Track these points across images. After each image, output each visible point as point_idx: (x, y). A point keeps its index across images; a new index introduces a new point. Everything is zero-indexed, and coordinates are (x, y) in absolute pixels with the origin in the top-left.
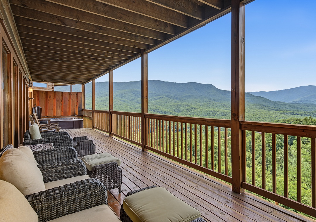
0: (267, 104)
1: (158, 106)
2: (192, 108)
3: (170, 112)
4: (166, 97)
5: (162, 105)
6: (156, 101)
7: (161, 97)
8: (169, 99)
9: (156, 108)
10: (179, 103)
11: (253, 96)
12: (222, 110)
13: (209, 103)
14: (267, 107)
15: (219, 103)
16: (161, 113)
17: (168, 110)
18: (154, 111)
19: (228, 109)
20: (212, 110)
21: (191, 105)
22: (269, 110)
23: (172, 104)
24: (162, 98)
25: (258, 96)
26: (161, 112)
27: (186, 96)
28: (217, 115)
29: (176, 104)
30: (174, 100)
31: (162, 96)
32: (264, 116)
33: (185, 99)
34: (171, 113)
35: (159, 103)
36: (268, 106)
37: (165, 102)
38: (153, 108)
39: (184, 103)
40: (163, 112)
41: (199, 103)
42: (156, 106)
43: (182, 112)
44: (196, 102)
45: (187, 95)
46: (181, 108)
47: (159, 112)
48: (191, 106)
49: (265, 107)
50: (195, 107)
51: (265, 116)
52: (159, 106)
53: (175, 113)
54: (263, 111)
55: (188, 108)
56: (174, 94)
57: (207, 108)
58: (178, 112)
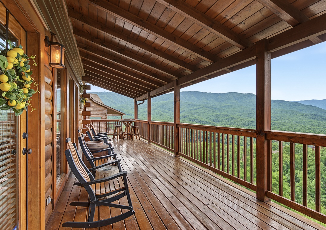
0: (319, 114)
2: (231, 118)
3: (209, 122)
4: (205, 108)
5: (200, 115)
6: (194, 111)
7: (199, 107)
8: (208, 109)
9: (195, 118)
11: (302, 105)
13: (250, 112)
14: (320, 117)
17: (207, 120)
18: (193, 121)
21: (230, 115)
22: (323, 120)
23: (211, 114)
24: (201, 108)
25: (308, 105)
27: (225, 106)
29: (215, 114)
30: (212, 110)
31: (201, 107)
32: (315, 127)
33: (224, 109)
35: (197, 113)
36: (321, 115)
37: (204, 112)
38: (192, 118)
39: (222, 113)
40: (201, 122)
41: (239, 113)
42: (195, 116)
43: (221, 122)
44: (236, 112)
45: (225, 104)
46: (220, 118)
49: (317, 117)
50: (235, 117)
51: (318, 127)
52: (197, 117)
53: (214, 123)
54: (315, 122)
55: (227, 118)
56: (213, 104)
57: (248, 118)
58: (217, 122)
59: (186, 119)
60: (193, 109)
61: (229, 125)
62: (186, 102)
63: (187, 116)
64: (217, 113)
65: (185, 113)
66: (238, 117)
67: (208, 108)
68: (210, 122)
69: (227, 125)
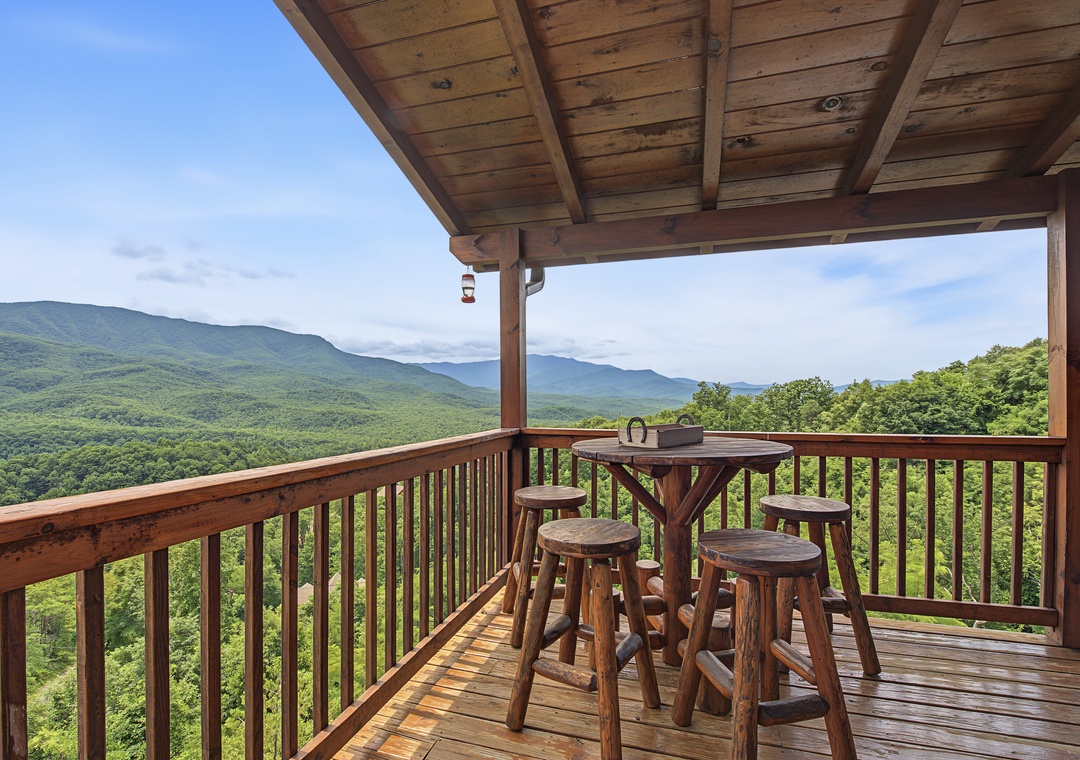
0: (457, 393)
1: (124, 399)
2: (259, 405)
4: (159, 370)
5: (141, 396)
6: (111, 382)
7: (133, 366)
8: (172, 374)
9: (114, 408)
10: (210, 391)
11: (428, 372)
12: (351, 409)
13: (313, 388)
14: (458, 400)
15: (342, 389)
16: (137, 425)
17: (168, 414)
18: (104, 417)
19: (368, 406)
20: (323, 409)
21: (256, 396)
22: (464, 406)
23: (186, 393)
24: (142, 370)
25: (438, 374)
26: (139, 420)
27: (237, 367)
28: (338, 422)
29: (200, 392)
30: (191, 380)
31: (142, 366)
32: (452, 423)
33: (232, 375)
34: (181, 423)
35: (125, 390)
36: (459, 396)
37: (154, 385)
38: (100, 407)
39: (228, 390)
40: (144, 421)
41: (282, 391)
42: (116, 400)
44: (273, 388)
45: (238, 363)
46: (221, 406)
47: (130, 422)
48: (255, 399)
49: (454, 400)
50: (274, 403)
52: (125, 402)
53: (198, 422)
54: (451, 411)
55: (245, 404)
56: (190, 360)
57: (308, 403)
58: (208, 419)
59: (68, 412)
60: (105, 373)
61: (251, 426)
62: (70, 344)
63: (74, 399)
64: (207, 388)
65: (62, 386)
66: (281, 402)
67: (173, 371)
68: (183, 419)
69: (246, 427)
